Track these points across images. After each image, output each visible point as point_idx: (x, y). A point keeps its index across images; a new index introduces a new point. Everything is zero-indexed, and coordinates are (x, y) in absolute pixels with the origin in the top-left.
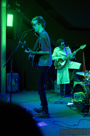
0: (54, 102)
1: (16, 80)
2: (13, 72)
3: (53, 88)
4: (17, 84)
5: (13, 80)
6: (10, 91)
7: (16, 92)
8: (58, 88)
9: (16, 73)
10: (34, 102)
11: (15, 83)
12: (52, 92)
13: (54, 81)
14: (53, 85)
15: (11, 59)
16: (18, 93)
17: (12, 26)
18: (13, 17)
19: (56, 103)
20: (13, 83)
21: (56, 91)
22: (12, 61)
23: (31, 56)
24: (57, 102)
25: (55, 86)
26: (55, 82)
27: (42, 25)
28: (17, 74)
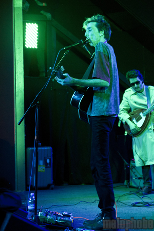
0: (130, 204)
1: (48, 161)
2: (40, 144)
3: (128, 178)
4: (50, 170)
5: (41, 162)
6: (34, 185)
7: (48, 188)
8: (139, 176)
9: (47, 146)
10: (88, 204)
11: (46, 167)
12: (126, 186)
13: (129, 162)
14: (128, 170)
15: (34, 108)
16: (52, 189)
17: (36, 48)
18: (38, 28)
19: (134, 205)
20: (41, 168)
21: (135, 183)
22: (37, 110)
23: (76, 97)
24: (136, 203)
25: (132, 174)
26: (132, 163)
27: (105, 34)
28: (48, 148)
